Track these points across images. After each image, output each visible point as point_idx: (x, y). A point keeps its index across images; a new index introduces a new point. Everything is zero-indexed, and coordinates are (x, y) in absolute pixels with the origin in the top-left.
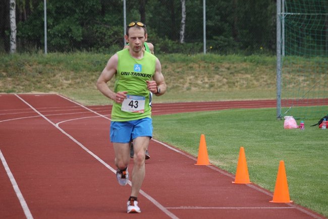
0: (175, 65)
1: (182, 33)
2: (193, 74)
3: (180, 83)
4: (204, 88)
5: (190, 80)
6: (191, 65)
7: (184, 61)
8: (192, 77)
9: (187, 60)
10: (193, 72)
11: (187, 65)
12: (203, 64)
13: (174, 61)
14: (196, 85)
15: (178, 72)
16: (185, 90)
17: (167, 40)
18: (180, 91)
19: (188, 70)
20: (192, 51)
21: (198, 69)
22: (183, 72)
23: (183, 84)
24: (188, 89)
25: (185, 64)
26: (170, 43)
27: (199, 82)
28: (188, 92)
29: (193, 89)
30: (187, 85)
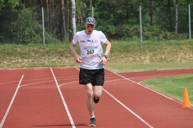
0: (171, 47)
1: (176, 27)
2: (183, 52)
3: (175, 58)
4: (190, 60)
5: (181, 55)
6: (182, 46)
7: (177, 44)
8: (182, 54)
9: (179, 44)
10: (183, 51)
11: (179, 46)
12: (189, 46)
13: (171, 45)
14: (185, 59)
15: (174, 51)
16: (178, 62)
17: (167, 32)
18: (175, 63)
19: (180, 50)
20: (182, 38)
21: (186, 49)
22: (177, 51)
23: (177, 58)
24: (180, 61)
25: (178, 46)
26: (168, 33)
27: (187, 57)
28: (180, 63)
29: (183, 61)
30: (179, 59)
